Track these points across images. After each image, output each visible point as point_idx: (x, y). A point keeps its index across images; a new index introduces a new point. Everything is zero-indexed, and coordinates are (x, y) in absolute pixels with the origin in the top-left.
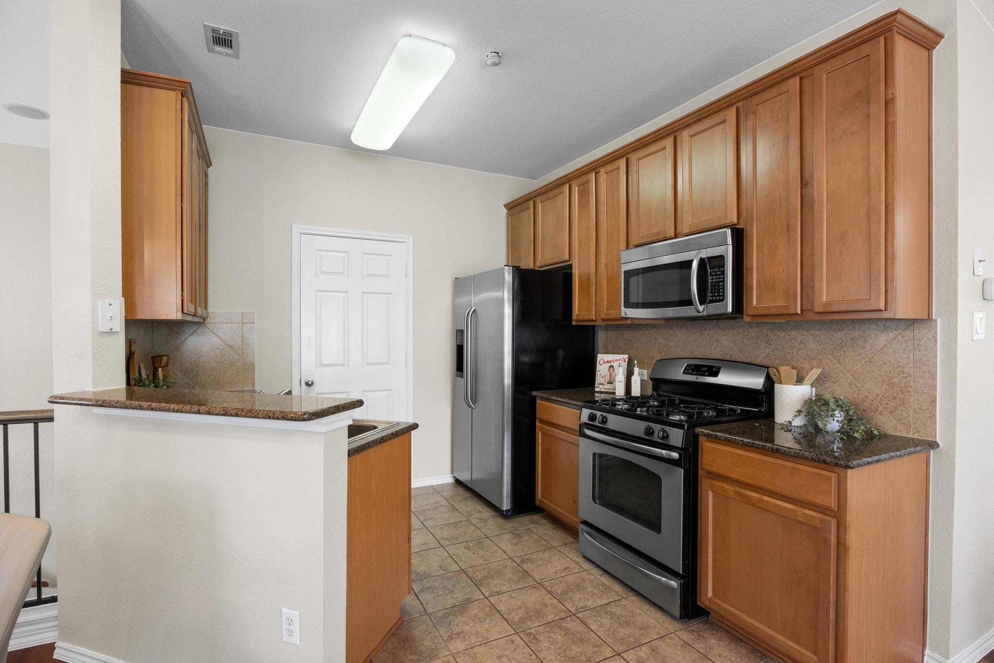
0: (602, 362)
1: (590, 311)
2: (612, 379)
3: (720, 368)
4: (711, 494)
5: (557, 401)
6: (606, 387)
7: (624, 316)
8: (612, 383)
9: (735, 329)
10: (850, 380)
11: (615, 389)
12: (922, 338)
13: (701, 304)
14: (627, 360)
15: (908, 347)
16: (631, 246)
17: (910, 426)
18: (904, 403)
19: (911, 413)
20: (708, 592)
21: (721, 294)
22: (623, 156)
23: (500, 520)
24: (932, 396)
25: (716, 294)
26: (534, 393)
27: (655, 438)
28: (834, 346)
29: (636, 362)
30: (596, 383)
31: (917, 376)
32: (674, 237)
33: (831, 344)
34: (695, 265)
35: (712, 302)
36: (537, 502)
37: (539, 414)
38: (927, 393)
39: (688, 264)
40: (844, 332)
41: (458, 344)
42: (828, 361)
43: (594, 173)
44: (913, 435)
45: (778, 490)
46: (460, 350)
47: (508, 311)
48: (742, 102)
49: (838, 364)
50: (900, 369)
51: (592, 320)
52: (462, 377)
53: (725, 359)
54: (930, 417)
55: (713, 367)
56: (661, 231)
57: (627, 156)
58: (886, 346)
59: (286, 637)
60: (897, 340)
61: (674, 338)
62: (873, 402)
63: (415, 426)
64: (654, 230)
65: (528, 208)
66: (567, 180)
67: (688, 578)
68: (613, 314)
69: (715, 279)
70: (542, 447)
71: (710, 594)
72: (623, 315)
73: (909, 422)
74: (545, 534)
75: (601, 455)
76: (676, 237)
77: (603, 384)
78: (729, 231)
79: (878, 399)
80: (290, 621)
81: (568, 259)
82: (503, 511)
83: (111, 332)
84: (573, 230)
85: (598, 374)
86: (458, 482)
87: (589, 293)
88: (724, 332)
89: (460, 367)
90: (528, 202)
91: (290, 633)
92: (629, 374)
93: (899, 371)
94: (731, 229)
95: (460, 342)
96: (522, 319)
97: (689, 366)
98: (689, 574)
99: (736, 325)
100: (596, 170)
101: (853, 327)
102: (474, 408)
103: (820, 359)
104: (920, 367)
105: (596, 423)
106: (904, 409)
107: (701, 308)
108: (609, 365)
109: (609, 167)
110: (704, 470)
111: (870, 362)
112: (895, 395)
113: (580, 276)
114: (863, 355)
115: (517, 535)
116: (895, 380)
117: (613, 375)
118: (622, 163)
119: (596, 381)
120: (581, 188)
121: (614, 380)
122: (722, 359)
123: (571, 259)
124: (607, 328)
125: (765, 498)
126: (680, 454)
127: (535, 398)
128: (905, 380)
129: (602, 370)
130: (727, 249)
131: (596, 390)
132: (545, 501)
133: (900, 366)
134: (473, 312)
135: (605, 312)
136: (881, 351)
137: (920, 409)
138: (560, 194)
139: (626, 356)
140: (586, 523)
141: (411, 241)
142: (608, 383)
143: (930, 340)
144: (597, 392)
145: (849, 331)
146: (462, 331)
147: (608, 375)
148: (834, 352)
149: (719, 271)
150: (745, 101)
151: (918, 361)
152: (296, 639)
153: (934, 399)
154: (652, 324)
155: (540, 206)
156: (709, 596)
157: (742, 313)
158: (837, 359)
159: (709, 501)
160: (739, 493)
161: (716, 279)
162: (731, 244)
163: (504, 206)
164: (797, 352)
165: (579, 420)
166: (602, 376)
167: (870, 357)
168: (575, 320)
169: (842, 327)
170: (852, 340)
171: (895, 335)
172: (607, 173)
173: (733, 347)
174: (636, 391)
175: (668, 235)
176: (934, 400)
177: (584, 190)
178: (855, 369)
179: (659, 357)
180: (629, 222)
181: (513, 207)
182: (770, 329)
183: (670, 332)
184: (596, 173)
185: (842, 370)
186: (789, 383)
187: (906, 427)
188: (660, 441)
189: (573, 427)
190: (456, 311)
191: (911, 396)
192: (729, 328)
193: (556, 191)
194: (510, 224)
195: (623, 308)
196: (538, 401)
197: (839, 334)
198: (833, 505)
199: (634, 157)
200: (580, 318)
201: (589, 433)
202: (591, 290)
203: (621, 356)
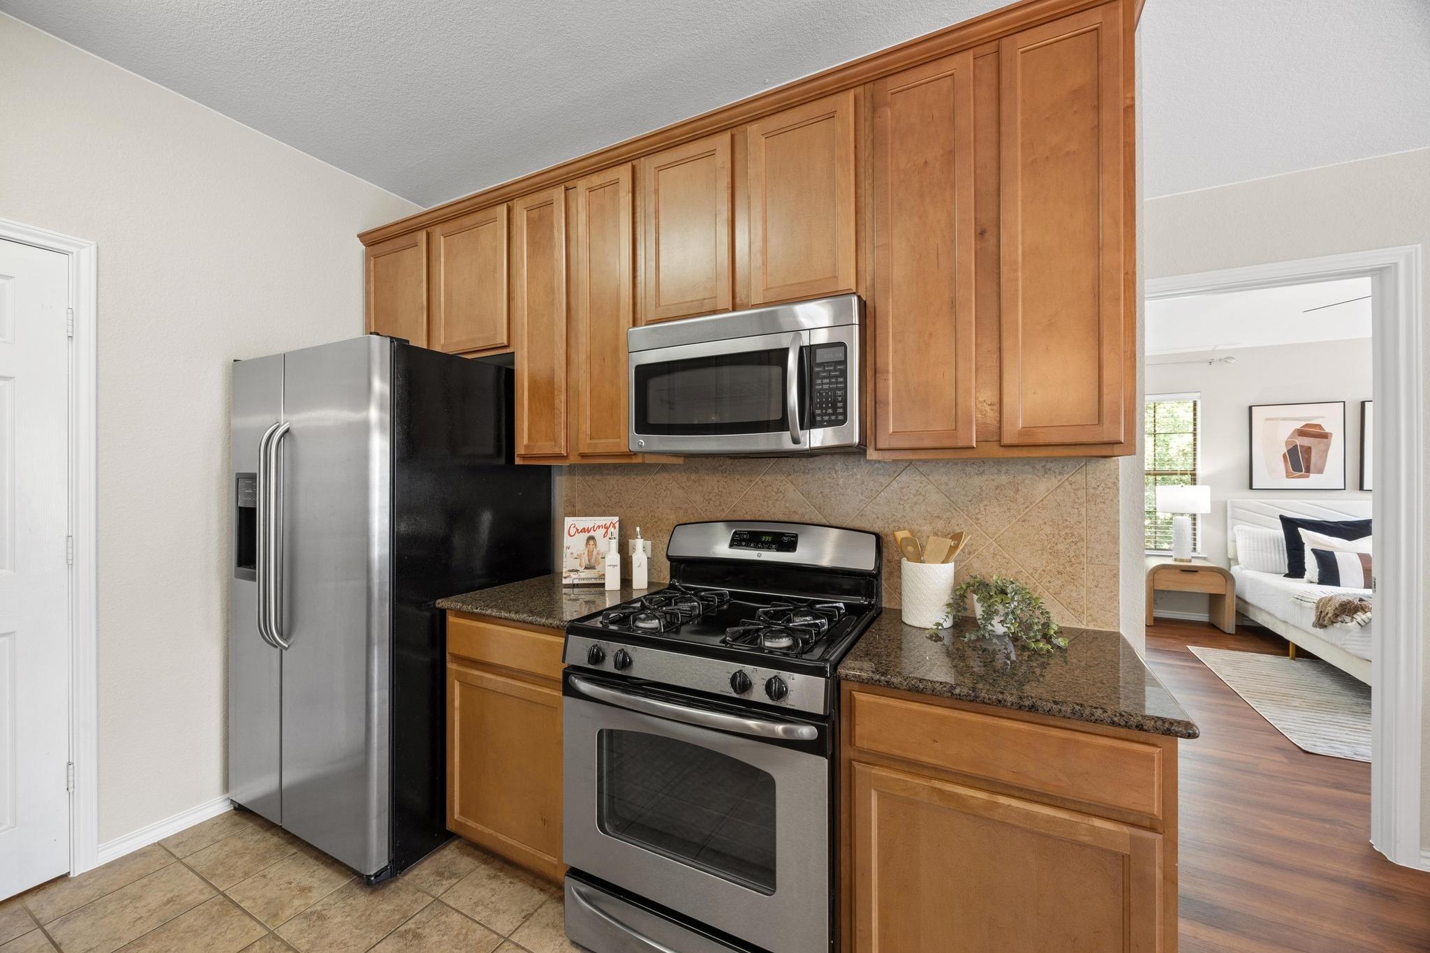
0: (573, 531)
1: (555, 440)
2: (593, 560)
3: (795, 536)
4: (874, 796)
5: (500, 618)
6: (583, 575)
7: (636, 448)
8: (596, 568)
9: (808, 473)
10: (994, 549)
11: (602, 577)
12: (1098, 486)
14: (617, 525)
15: (1079, 499)
16: (642, 320)
17: (1083, 613)
18: (1073, 579)
19: (1083, 592)
21: (840, 411)
22: (625, 161)
23: (362, 899)
24: (1113, 568)
25: (830, 411)
26: (441, 603)
28: (970, 498)
29: (638, 529)
30: (564, 570)
31: (1093, 540)
32: (730, 308)
33: (965, 496)
34: (793, 357)
36: (450, 826)
37: (455, 645)
38: (1106, 565)
40: (985, 477)
41: (240, 504)
42: (960, 521)
43: (562, 188)
44: (1087, 625)
46: (246, 520)
48: (862, 87)
49: (975, 525)
50: (1067, 531)
51: (559, 457)
52: (253, 578)
53: (791, 520)
54: (1111, 598)
55: (783, 534)
56: (705, 299)
57: (634, 161)
58: (1048, 498)
60: (1063, 489)
61: (701, 488)
62: (1029, 579)
64: (691, 297)
65: (414, 246)
66: (505, 197)
68: (603, 444)
69: (827, 384)
70: (461, 713)
72: (634, 447)
73: (1081, 606)
74: (476, 904)
76: (734, 309)
77: (577, 571)
78: (855, 302)
79: (1036, 576)
81: (506, 344)
82: (368, 872)
84: (517, 290)
85: (566, 552)
86: (240, 812)
87: (552, 407)
88: (790, 478)
89: (246, 555)
90: (413, 234)
92: (626, 550)
93: (1067, 534)
94: (859, 299)
95: (246, 501)
97: (739, 534)
99: (810, 466)
100: (568, 182)
101: (999, 470)
102: (286, 649)
103: (948, 518)
104: (1095, 528)
105: (606, 668)
106: (1074, 588)
108: (587, 535)
109: (596, 180)
110: (859, 749)
111: (1024, 521)
112: (1061, 568)
113: (532, 375)
114: (1013, 512)
115: (410, 937)
116: (1061, 547)
117: (595, 553)
118: (623, 173)
119: (564, 565)
120: (535, 213)
121: (598, 562)
122: (786, 520)
123: (512, 343)
124: (572, 469)
126: (818, 729)
127: (443, 612)
128: (1074, 547)
129: (573, 545)
130: (851, 333)
131: (565, 581)
132: (471, 823)
133: (1067, 527)
134: (283, 435)
135: (588, 441)
136: (1040, 505)
137: (1096, 587)
138: (487, 222)
139: (615, 519)
141: (87, 256)
142: (586, 568)
143: (1110, 488)
144: (567, 586)
145: (993, 475)
146: (252, 477)
147: (586, 553)
148: (970, 507)
149: (835, 371)
150: (869, 84)
151: (1093, 519)
153: (1116, 572)
154: (660, 464)
155: (441, 243)
158: (974, 517)
159: (871, 809)
160: (941, 792)
161: (830, 383)
162: (857, 323)
163: (360, 236)
164: (911, 507)
165: (563, 660)
166: (575, 556)
167: (1024, 513)
168: (520, 456)
169: (981, 469)
170: (996, 489)
171: (1059, 481)
172: (591, 190)
173: (805, 502)
174: (640, 580)
175: (720, 305)
176: (1115, 574)
177: (540, 218)
178: (1001, 532)
179: (673, 519)
180: (638, 280)
181: (375, 241)
182: (867, 473)
183: (693, 477)
184: (567, 187)
185: (981, 534)
186: (934, 561)
187: (1077, 614)
190: (233, 439)
191: (1083, 569)
192: (798, 471)
193: (479, 216)
194: (372, 274)
195: (631, 433)
196: (451, 620)
197: (977, 481)
198: (1156, 809)
199: (647, 166)
200: (536, 452)
201: (584, 687)
202: (557, 401)
203: (607, 520)
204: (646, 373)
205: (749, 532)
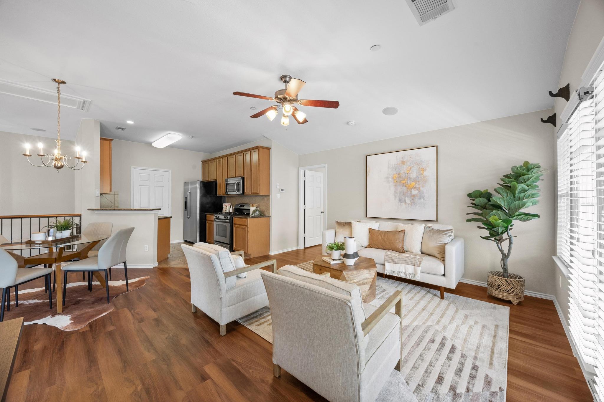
0: (224, 205)
1: (222, 192)
4: (234, 228)
5: (212, 214)
11: (226, 210)
16: (228, 178)
21: (240, 190)
26: (206, 213)
28: (261, 200)
29: (232, 205)
30: (223, 210)
32: (234, 177)
37: (207, 219)
39: (235, 183)
41: (185, 201)
46: (186, 203)
51: (221, 195)
52: (186, 210)
53: (245, 203)
57: (227, 157)
63: (171, 217)
64: (232, 175)
65: (207, 163)
66: (216, 158)
67: (231, 245)
68: (226, 193)
80: (146, 247)
83: (98, 196)
84: (217, 172)
86: (185, 241)
89: (186, 208)
90: (208, 161)
91: (146, 249)
92: (230, 208)
94: (242, 177)
97: (240, 205)
102: (190, 219)
105: (217, 218)
107: (237, 193)
108: (226, 206)
110: (234, 223)
113: (219, 184)
117: (227, 208)
123: (217, 179)
127: (206, 214)
129: (224, 207)
130: (241, 181)
131: (223, 212)
132: (208, 240)
134: (189, 192)
140: (216, 241)
141: (170, 171)
146: (186, 198)
148: (258, 201)
152: (148, 250)
155: (210, 163)
157: (243, 193)
161: (239, 187)
163: (201, 161)
164: (253, 201)
165: (214, 218)
168: (218, 195)
174: (231, 210)
179: (236, 203)
180: (228, 172)
181: (203, 162)
186: (252, 207)
188: (226, 219)
189: (212, 220)
193: (214, 161)
194: (203, 167)
198: (247, 225)
199: (229, 157)
203: (229, 204)
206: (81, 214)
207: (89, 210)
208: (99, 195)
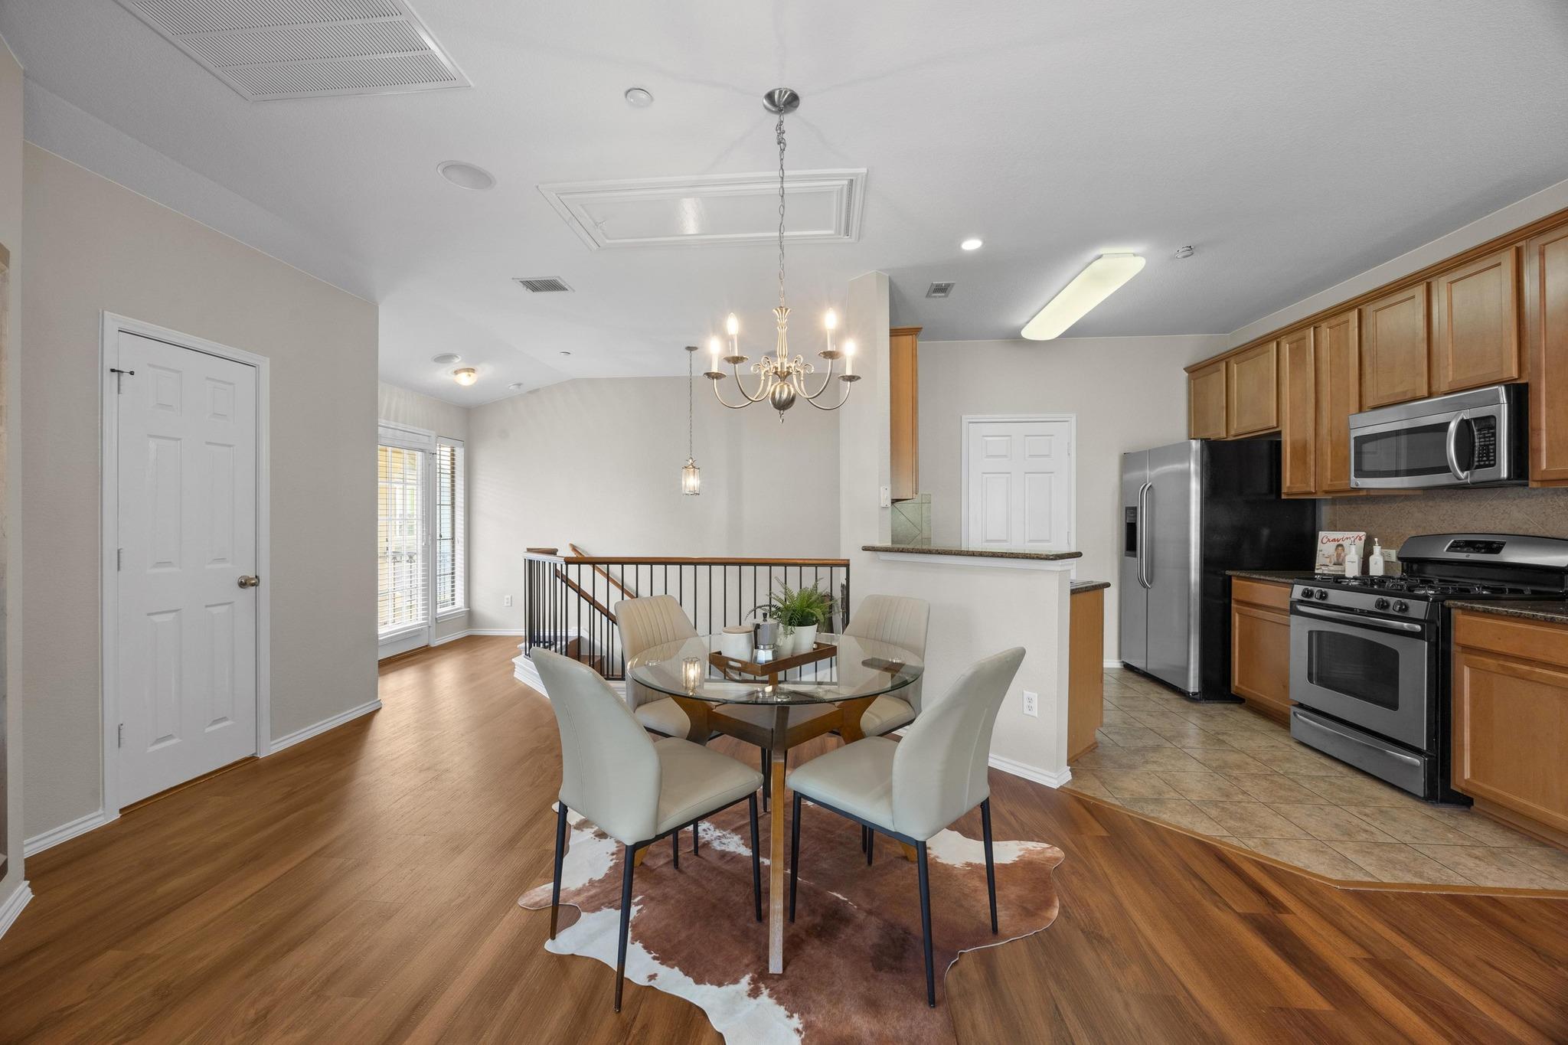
0: (1325, 540)
1: (1307, 483)
2: (1340, 560)
3: (1504, 544)
4: (1467, 671)
5: (1260, 579)
6: (1332, 568)
7: (1355, 487)
8: (1341, 564)
9: (1532, 498)
11: (1344, 571)
13: (1462, 471)
14: (1363, 538)
16: (1365, 408)
20: (1465, 772)
21: (1492, 458)
22: (1356, 307)
23: (1183, 705)
25: (1485, 459)
26: (1228, 573)
27: (1391, 611)
29: (1376, 539)
30: (1317, 564)
32: (1426, 395)
34: (1453, 426)
35: (1478, 467)
36: (1233, 690)
37: (1236, 595)
39: (1443, 427)
41: (1129, 523)
43: (1312, 328)
45: (1555, 661)
47: (1195, 487)
48: (1524, 241)
51: (1311, 493)
52: (1135, 556)
53: (1509, 532)
55: (1494, 542)
56: (1407, 391)
57: (1360, 307)
59: (1026, 711)
61: (1437, 511)
63: (1105, 585)
64: (1399, 389)
65: (1218, 371)
66: (1275, 337)
67: (1437, 758)
68: (1340, 484)
69: (1483, 442)
70: (1239, 631)
71: (1467, 775)
72: (1353, 485)
74: (1244, 720)
75: (1319, 633)
76: (1430, 396)
78: (1502, 389)
80: (1030, 700)
81: (1275, 426)
82: (1189, 693)
83: (886, 507)
84: (1283, 393)
85: (1319, 553)
86: (1128, 667)
87: (1305, 463)
88: (1515, 502)
89: (1131, 544)
90: (1217, 364)
91: (1030, 708)
92: (1367, 553)
94: (1506, 386)
95: (1131, 520)
96: (1212, 494)
97: (1457, 542)
98: (1437, 755)
100: (1316, 325)
102: (1150, 588)
105: (1314, 600)
107: (1462, 475)
108: (1337, 543)
109: (1334, 321)
110: (1458, 644)
113: (1293, 444)
117: (1342, 554)
118: (1354, 315)
119: (1317, 561)
120: (1294, 345)
121: (1344, 560)
122: (1512, 533)
123: (1280, 425)
124: (1334, 501)
125: (1538, 670)
126: (1422, 626)
127: (1230, 577)
130: (1499, 409)
131: (1316, 571)
132: (1243, 688)
134: (1148, 489)
135: (1329, 482)
138: (1265, 353)
139: (1362, 534)
140: (1301, 706)
141: (1074, 420)
142: (1334, 564)
144: (1318, 574)
146: (1135, 509)
147: (1336, 555)
149: (1488, 433)
150: (1528, 240)
152: (1035, 713)
154: (1402, 495)
155: (1235, 368)
156: (1466, 778)
157: (1527, 479)
159: (1465, 678)
160: (1503, 667)
161: (1485, 441)
162: (1505, 402)
163: (1184, 369)
165: (1291, 597)
168: (1285, 493)
172: (1330, 328)
173: (1529, 520)
174: (1377, 568)
175: (1419, 394)
177: (1298, 347)
179: (1413, 534)
180: (1363, 380)
181: (1195, 371)
183: (1431, 503)
184: (1315, 328)
188: (1396, 614)
189: (1283, 607)
190: (1124, 488)
192: (1522, 497)
193: (1258, 350)
194: (1193, 390)
195: (1352, 477)
196: (1234, 581)
199: (1369, 310)
200: (1294, 490)
201: (1302, 608)
202: (1308, 459)
203: (1355, 534)
204: (1361, 441)
205: (1466, 541)
206: (848, 560)
207: (865, 549)
208: (889, 505)
